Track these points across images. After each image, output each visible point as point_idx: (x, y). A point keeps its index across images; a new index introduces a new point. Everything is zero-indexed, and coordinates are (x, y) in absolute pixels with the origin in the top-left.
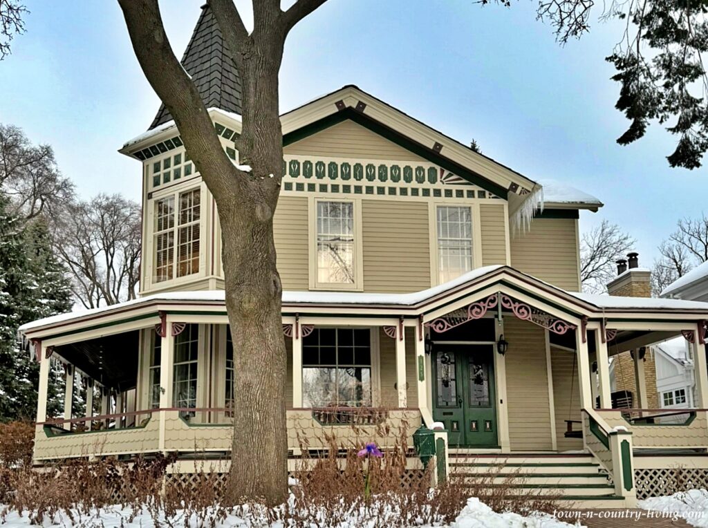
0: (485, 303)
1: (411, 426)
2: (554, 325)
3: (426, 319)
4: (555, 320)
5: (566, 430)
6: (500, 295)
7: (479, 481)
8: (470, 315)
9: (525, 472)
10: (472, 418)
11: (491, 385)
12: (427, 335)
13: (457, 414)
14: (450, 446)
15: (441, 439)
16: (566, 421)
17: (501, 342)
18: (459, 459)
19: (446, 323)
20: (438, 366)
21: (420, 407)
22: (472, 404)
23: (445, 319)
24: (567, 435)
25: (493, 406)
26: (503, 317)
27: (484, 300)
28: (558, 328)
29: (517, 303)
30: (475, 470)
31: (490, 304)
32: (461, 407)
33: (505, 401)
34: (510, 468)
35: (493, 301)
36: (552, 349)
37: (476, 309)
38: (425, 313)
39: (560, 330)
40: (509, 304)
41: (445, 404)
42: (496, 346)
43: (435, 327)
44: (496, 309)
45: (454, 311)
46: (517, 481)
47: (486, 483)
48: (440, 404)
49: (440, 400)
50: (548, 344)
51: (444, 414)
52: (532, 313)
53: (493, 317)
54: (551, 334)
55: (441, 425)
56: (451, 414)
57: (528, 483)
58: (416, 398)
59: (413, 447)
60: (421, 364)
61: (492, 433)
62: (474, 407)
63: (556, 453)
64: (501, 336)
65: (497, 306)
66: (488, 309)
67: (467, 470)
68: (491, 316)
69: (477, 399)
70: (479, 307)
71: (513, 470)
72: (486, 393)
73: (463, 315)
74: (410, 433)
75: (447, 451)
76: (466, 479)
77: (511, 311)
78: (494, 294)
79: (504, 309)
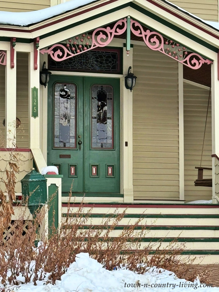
0: (112, 28)
1: (20, 170)
2: (188, 59)
3: (43, 44)
4: (189, 53)
5: (196, 178)
6: (129, 20)
7: (93, 234)
8: (94, 42)
9: (144, 224)
10: (92, 162)
11: (116, 124)
12: (45, 63)
13: (76, 157)
14: (64, 194)
15: (54, 186)
16: (196, 168)
17: (130, 76)
18: (71, 208)
19: (66, 51)
20: (56, 101)
21: (31, 148)
22: (94, 146)
23: (65, 45)
24: (197, 184)
25: (117, 149)
26: (132, 46)
27: (111, 25)
28: (193, 62)
29: (148, 31)
30: (90, 221)
31: (118, 30)
32: (80, 149)
33: (130, 144)
34: (128, 219)
35: (121, 27)
36: (185, 86)
37: (101, 36)
38: (42, 37)
39: (194, 65)
40: (139, 31)
41: (62, 145)
42: (124, 79)
43: (53, 54)
44: (124, 36)
45: (75, 37)
46: (136, 234)
47: (101, 236)
48: (56, 146)
49: (56, 140)
50: (181, 80)
51: (61, 156)
52: (165, 43)
53: (121, 46)
54: (185, 68)
55: (55, 169)
56: (69, 156)
57: (146, 236)
58: (28, 137)
59: (21, 194)
60: (35, 98)
61: (113, 180)
62: (96, 149)
63: (183, 203)
64: (130, 68)
65: (126, 32)
66: (115, 36)
67: (80, 221)
68: (118, 44)
69: (99, 141)
70: (105, 33)
71: (133, 221)
72: (110, 134)
73: (86, 42)
74: (19, 177)
75: (61, 199)
76: (78, 231)
77: (141, 39)
78: (123, 19)
79: (133, 37)
